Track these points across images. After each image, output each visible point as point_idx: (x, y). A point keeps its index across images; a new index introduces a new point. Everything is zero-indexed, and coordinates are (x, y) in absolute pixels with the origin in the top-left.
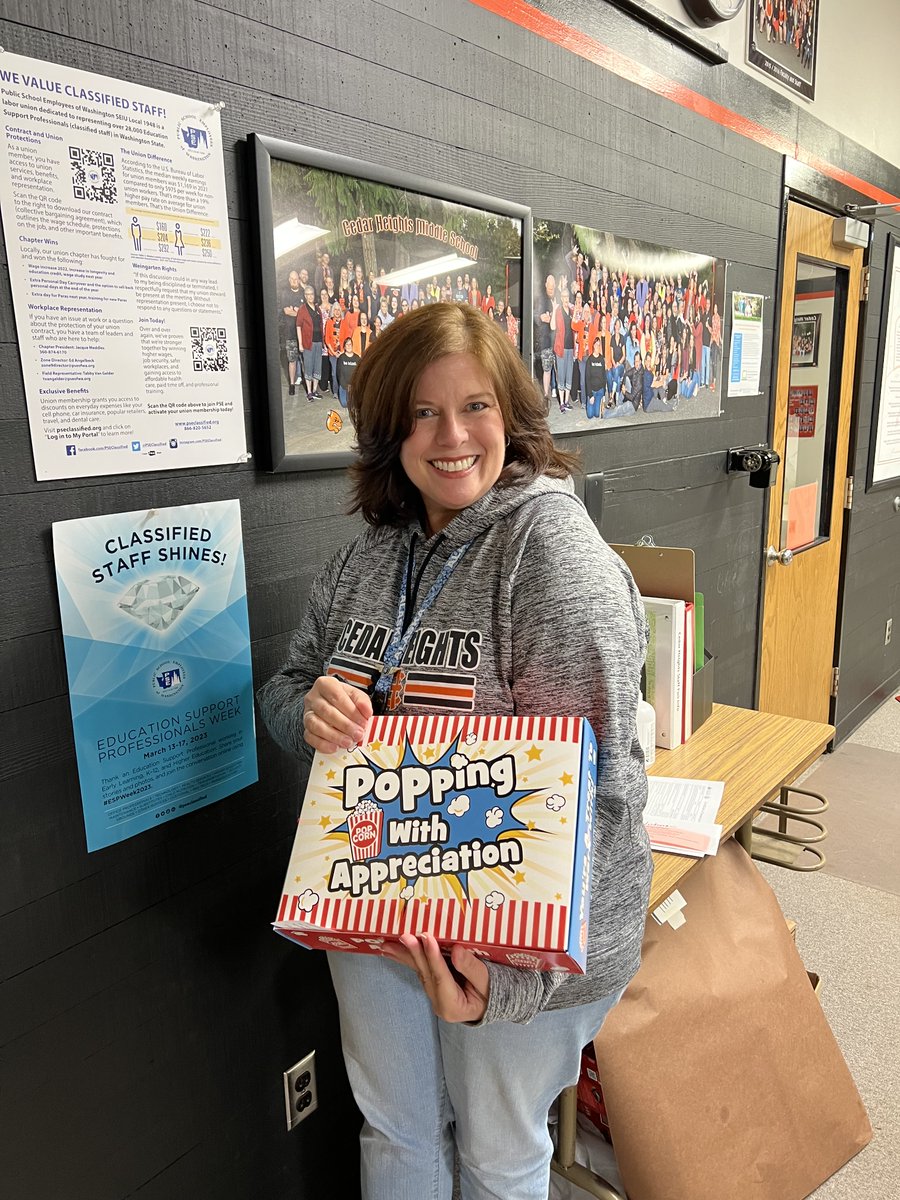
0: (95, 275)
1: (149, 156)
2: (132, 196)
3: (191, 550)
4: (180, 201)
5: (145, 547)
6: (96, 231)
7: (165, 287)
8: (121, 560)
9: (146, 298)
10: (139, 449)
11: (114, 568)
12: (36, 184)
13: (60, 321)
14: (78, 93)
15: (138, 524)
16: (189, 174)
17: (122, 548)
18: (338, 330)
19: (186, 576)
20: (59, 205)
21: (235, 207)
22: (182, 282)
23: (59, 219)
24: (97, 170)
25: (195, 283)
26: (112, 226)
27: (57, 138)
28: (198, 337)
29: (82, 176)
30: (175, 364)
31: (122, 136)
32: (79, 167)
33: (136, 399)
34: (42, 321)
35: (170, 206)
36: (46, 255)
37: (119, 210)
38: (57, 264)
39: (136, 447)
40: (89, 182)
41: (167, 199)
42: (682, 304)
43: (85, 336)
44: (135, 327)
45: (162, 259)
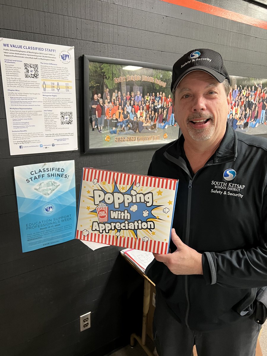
0: (31, 99)
1: (50, 64)
2: (44, 76)
3: (58, 174)
4: (59, 76)
5: (43, 173)
6: (32, 86)
7: (53, 101)
8: (35, 177)
9: (47, 104)
10: (42, 147)
11: (33, 179)
12: (13, 75)
13: (19, 112)
14: (27, 48)
15: (41, 167)
16: (63, 68)
17: (36, 173)
18: (110, 111)
19: (56, 181)
20: (20, 80)
21: (78, 76)
22: (58, 99)
23: (20, 84)
24: (33, 69)
25: (63, 99)
26: (37, 85)
27: (20, 61)
28: (63, 115)
29: (28, 71)
30: (55, 123)
31: (41, 59)
32: (27, 69)
33: (42, 133)
34: (14, 112)
35: (56, 78)
36: (16, 94)
37: (39, 80)
38: (19, 96)
39: (41, 146)
40: (30, 73)
41: (55, 76)
42: (253, 96)
43: (27, 116)
44: (42, 113)
45: (52, 93)
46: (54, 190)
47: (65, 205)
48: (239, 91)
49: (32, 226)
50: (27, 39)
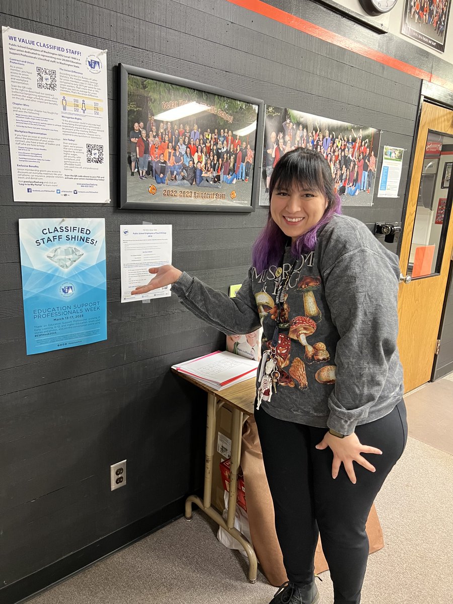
0: (45, 119)
1: (72, 72)
2: (63, 88)
3: (81, 237)
4: (85, 91)
5: (60, 233)
6: (46, 102)
7: (76, 126)
8: (49, 238)
9: (67, 130)
10: (60, 193)
11: (45, 241)
12: (21, 82)
13: (28, 137)
14: (42, 45)
15: (58, 223)
16: (90, 79)
17: (49, 233)
18: (157, 150)
19: (78, 248)
20: (31, 90)
21: (111, 94)
22: (84, 125)
23: (30, 96)
24: (49, 77)
25: (90, 126)
26: (53, 100)
27: (32, 63)
28: (90, 148)
29: (42, 79)
30: (79, 159)
31: (61, 63)
32: (40, 75)
33: (60, 172)
34: (20, 137)
35: (81, 92)
36: (24, 110)
37: (57, 94)
38: (28, 114)
39: (58, 192)
40: (44, 82)
41: (79, 90)
42: (351, 150)
43: (39, 144)
44: (61, 142)
45: (75, 115)
46: (75, 261)
47: (91, 287)
48: (331, 140)
49: (42, 313)
50: (41, 33)
